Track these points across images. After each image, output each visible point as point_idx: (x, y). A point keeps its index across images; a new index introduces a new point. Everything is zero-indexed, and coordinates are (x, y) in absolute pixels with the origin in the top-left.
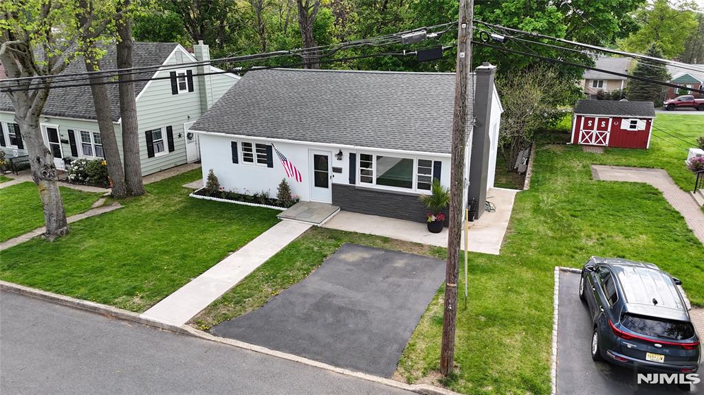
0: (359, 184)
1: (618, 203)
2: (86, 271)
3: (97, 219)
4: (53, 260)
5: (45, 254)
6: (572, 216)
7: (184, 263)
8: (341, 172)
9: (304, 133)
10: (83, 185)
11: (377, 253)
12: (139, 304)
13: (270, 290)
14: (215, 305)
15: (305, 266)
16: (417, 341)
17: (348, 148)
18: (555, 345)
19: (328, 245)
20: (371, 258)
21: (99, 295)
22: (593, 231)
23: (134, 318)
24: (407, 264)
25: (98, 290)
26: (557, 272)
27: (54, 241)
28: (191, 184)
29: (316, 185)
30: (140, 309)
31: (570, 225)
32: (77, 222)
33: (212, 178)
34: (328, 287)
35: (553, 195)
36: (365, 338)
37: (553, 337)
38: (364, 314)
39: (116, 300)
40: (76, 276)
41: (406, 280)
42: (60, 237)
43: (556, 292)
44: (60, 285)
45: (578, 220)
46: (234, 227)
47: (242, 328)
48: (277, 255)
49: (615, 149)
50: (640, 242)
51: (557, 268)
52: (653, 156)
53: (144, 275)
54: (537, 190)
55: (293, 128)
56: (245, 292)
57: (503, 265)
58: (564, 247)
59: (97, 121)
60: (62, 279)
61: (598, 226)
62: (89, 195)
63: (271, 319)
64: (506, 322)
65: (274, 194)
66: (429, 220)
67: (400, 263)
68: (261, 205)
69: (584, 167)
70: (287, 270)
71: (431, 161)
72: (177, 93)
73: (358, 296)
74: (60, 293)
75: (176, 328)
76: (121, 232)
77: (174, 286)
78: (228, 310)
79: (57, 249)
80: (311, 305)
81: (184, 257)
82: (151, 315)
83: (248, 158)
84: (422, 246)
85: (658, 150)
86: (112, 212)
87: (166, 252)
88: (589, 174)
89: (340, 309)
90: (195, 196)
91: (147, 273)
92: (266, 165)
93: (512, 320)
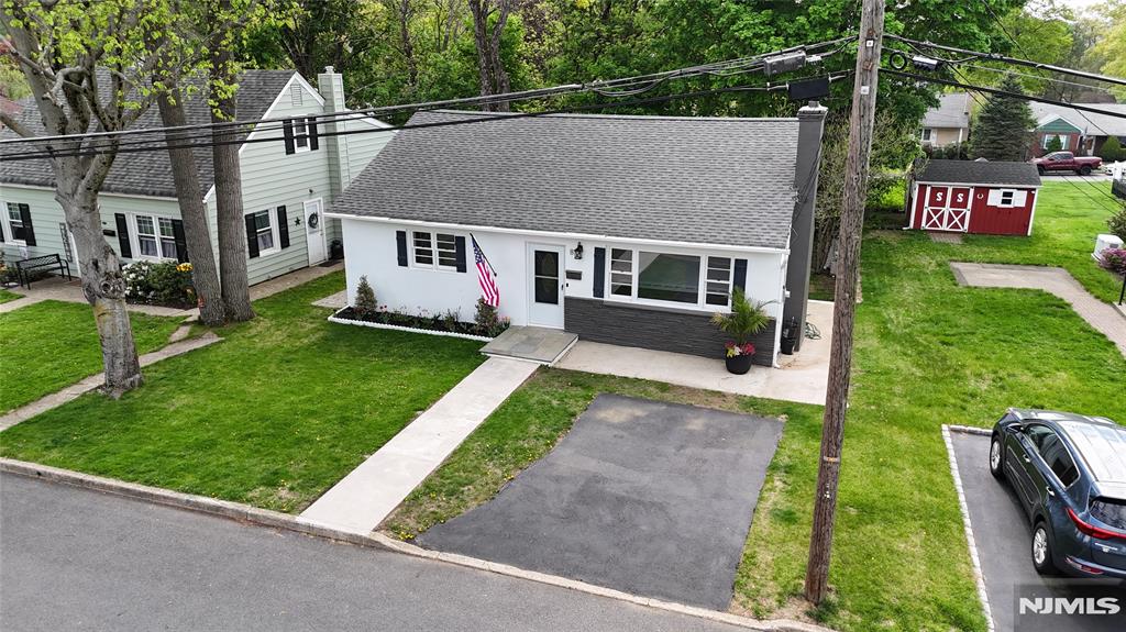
0: (610, 297)
1: (1009, 322)
2: (188, 448)
3: (184, 361)
4: (127, 429)
5: (111, 419)
6: (944, 343)
7: (348, 431)
8: (580, 279)
9: (519, 216)
10: (145, 304)
11: (655, 408)
12: (289, 501)
13: (499, 472)
14: (414, 499)
15: (545, 432)
16: (757, 549)
17: (592, 240)
18: (974, 550)
19: (573, 397)
20: (647, 416)
21: (220, 485)
22: (982, 366)
23: (286, 523)
24: (708, 426)
25: (217, 479)
26: (946, 434)
27: (121, 399)
28: (325, 300)
29: (538, 300)
30: (293, 508)
31: (944, 359)
32: (152, 365)
33: (365, 291)
34: (592, 465)
35: (902, 310)
36: (671, 548)
37: (968, 537)
38: (661, 507)
39: (250, 495)
40: (173, 456)
41: (713, 451)
42: (130, 391)
43: (954, 466)
44: (150, 471)
45: (954, 349)
46: (414, 370)
47: (467, 535)
48: (495, 414)
49: (980, 237)
50: (1059, 383)
51: (944, 427)
52: (1040, 247)
53: (287, 451)
54: (876, 303)
55: (501, 208)
56: (460, 476)
57: (860, 424)
58: (947, 394)
59: (176, 199)
60: (152, 462)
61: (988, 358)
62: (160, 321)
63: (512, 520)
64: (891, 516)
65: (469, 314)
66: (730, 354)
67: (697, 424)
68: (449, 334)
69: (940, 265)
70: (517, 439)
71: (729, 260)
72: (294, 152)
73: (646, 479)
74: (152, 484)
75: (360, 538)
76: (228, 381)
77: (341, 469)
78: (439, 506)
79: (129, 412)
80: (571, 494)
81: (344, 421)
82: (314, 516)
83: (425, 257)
84: (724, 396)
85: (1046, 237)
86: (206, 348)
87: (312, 414)
88: (950, 276)
89: (621, 501)
90: (337, 320)
91: (290, 448)
92: (455, 268)
93: (899, 510)
